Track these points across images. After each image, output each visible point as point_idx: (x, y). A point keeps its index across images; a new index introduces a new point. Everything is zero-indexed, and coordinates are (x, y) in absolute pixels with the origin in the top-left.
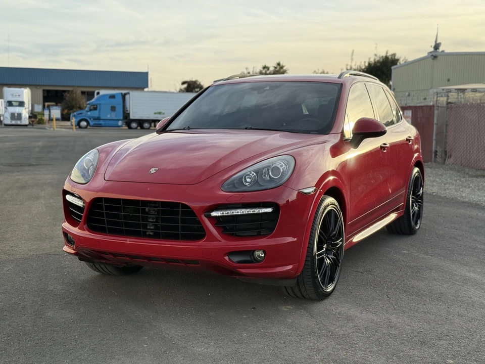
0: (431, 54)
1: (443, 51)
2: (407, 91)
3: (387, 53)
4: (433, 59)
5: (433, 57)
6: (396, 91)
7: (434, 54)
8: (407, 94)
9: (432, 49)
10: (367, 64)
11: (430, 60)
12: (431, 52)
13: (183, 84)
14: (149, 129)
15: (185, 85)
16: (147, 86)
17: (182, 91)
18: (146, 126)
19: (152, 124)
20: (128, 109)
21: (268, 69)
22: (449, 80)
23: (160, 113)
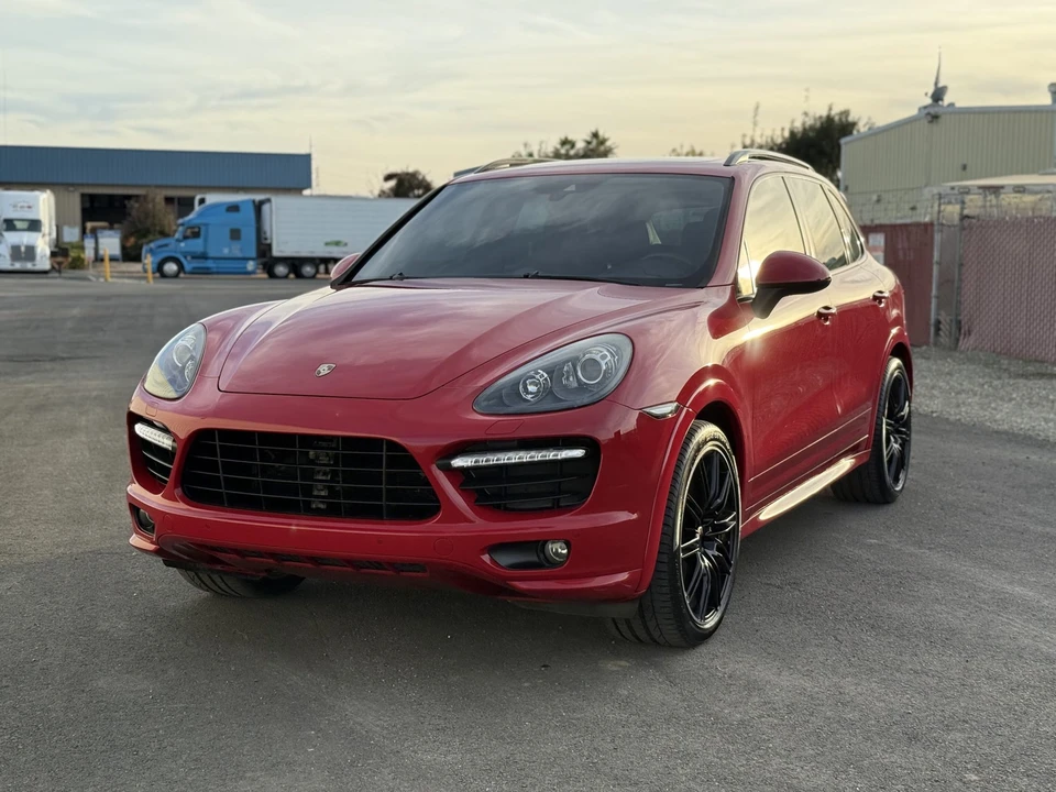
0: (926, 111)
1: (952, 105)
2: (874, 192)
3: (830, 109)
4: (931, 122)
5: (929, 118)
6: (850, 190)
7: (932, 111)
8: (875, 198)
9: (929, 101)
10: (787, 134)
11: (925, 122)
12: (925, 107)
13: (388, 178)
14: (313, 277)
15: (392, 183)
16: (309, 185)
17: (383, 194)
18: (308, 270)
19: (322, 268)
20: (268, 234)
21: (573, 145)
22: (965, 167)
23: (337, 243)
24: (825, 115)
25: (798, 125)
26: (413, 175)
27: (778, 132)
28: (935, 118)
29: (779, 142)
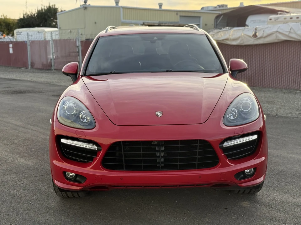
0: (83, 6)
1: (89, 5)
2: (69, 29)
3: (50, 4)
4: (84, 9)
5: (84, 8)
6: (61, 29)
7: (85, 6)
8: (69, 31)
9: (84, 3)
10: (37, 11)
11: (83, 9)
12: (82, 5)
22: (95, 23)
24: (48, 6)
25: (40, 9)
29: (34, 13)
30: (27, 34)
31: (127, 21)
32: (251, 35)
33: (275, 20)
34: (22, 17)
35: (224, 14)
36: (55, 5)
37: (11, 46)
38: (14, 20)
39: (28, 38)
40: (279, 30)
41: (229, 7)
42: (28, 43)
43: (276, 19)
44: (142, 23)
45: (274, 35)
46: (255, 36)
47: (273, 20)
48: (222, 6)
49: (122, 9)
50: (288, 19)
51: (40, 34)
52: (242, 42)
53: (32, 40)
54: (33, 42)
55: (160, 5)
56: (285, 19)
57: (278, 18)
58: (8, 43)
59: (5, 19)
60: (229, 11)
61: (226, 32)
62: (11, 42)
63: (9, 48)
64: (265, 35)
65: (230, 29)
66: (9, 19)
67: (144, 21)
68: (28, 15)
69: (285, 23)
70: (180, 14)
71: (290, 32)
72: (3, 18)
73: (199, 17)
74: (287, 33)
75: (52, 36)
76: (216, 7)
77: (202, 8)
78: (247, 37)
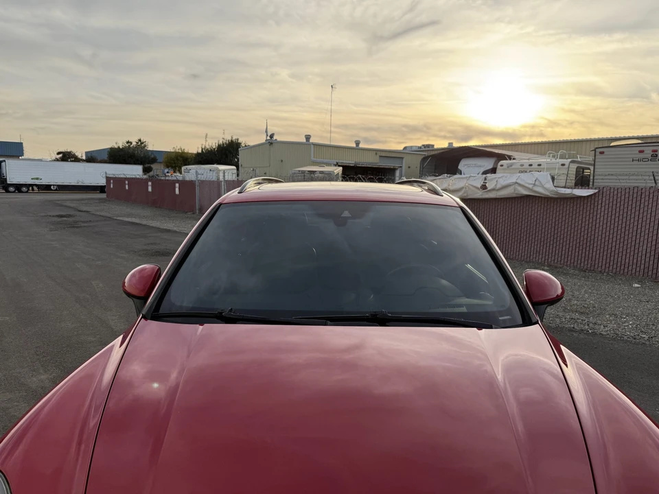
0: (268, 141)
1: (276, 140)
3: (232, 138)
6: (243, 166)
7: (271, 141)
8: (252, 169)
10: (217, 145)
11: (268, 145)
13: (59, 153)
14: (27, 192)
15: (61, 155)
16: (22, 155)
17: (57, 160)
18: (24, 189)
19: (30, 188)
20: (5, 175)
21: (131, 143)
22: (282, 161)
23: (37, 179)
24: (230, 139)
25: (221, 142)
26: (70, 153)
27: (214, 144)
28: (271, 144)
29: (214, 147)
30: (196, 172)
31: (319, 160)
32: (479, 186)
33: (508, 167)
34: (200, 151)
35: (433, 156)
36: (238, 140)
37: (177, 185)
38: (192, 154)
39: (197, 176)
40: (519, 181)
41: (435, 147)
42: (197, 183)
43: (510, 166)
44: (335, 163)
45: (512, 187)
46: (484, 187)
47: (505, 167)
48: (428, 146)
49: (312, 146)
50: (526, 166)
51: (211, 172)
52: (465, 195)
53: (202, 179)
54: (202, 182)
55: (358, 143)
56: (522, 165)
57: (511, 165)
58: (174, 182)
59: (183, 153)
60: (436, 152)
61: (444, 180)
62: (178, 181)
63: (175, 188)
64: (499, 186)
65: (450, 177)
66: (188, 153)
67: (338, 161)
68: (208, 149)
69: (522, 172)
70: (379, 154)
71: (534, 185)
72: (180, 151)
73: (402, 158)
74: (530, 186)
75: (224, 176)
76: (420, 148)
77: (405, 148)
78: (474, 189)
